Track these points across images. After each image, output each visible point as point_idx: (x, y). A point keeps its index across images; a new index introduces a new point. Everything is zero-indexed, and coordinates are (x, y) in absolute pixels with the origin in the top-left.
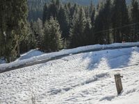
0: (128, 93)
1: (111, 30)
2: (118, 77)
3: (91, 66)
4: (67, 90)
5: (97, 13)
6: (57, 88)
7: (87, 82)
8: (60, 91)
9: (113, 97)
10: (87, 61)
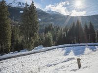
0: (84, 68)
1: (75, 37)
2: (79, 60)
3: (66, 54)
4: (55, 65)
7: (64, 62)
8: (51, 65)
9: (76, 70)
10: (64, 51)
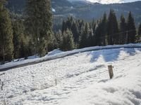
0: (117, 77)
1: (106, 36)
2: (110, 67)
3: (93, 60)
4: (77, 75)
5: (97, 26)
6: (71, 74)
7: (90, 71)
8: (72, 76)
9: (107, 80)
10: (90, 57)
